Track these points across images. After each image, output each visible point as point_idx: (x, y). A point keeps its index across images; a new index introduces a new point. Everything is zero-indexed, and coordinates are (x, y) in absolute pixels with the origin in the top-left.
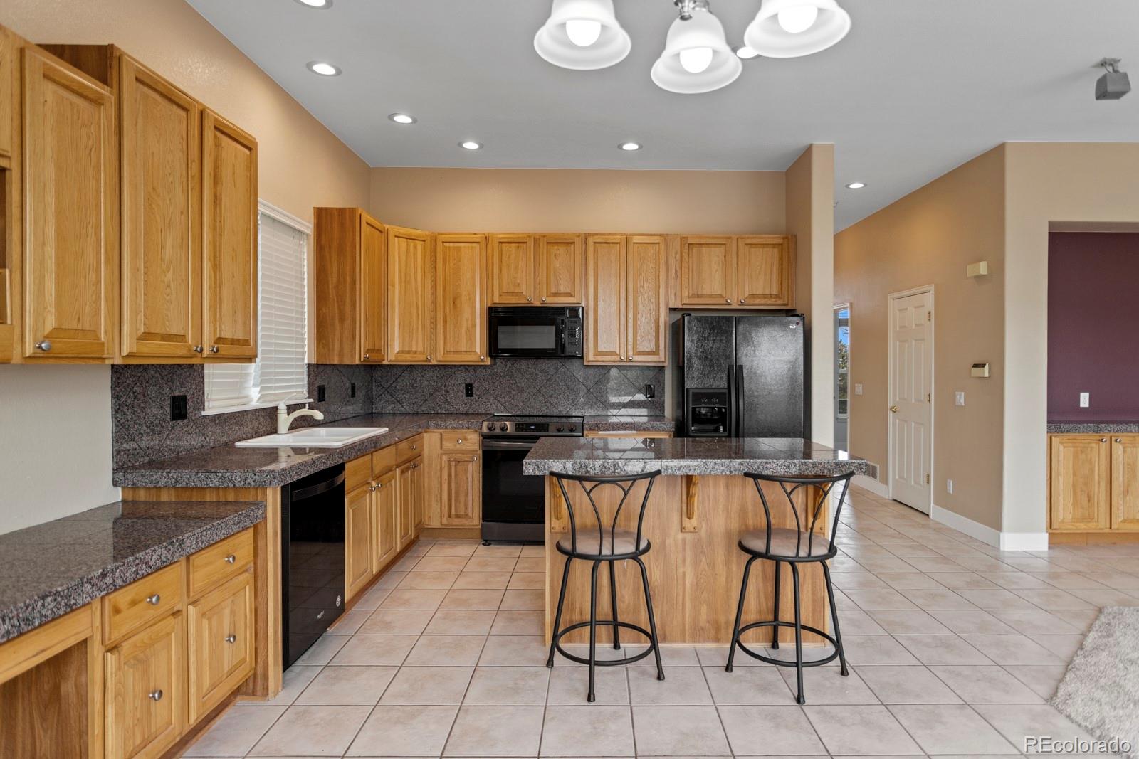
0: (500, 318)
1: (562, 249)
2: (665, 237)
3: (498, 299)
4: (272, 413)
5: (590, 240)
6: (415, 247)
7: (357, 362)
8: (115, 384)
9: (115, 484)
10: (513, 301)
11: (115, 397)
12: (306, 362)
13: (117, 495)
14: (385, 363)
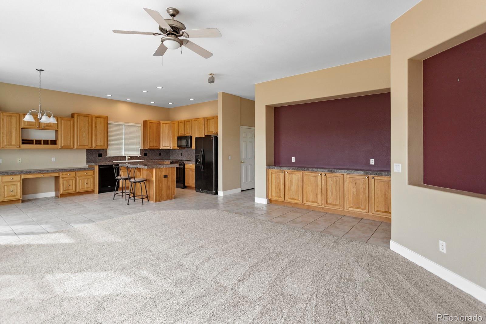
0: (180, 138)
1: (188, 123)
2: (204, 118)
3: (179, 135)
4: (125, 157)
5: (192, 120)
6: (167, 125)
7: (147, 149)
8: (87, 152)
9: (87, 164)
10: (181, 135)
11: (87, 153)
12: (140, 148)
13: (87, 166)
14: (161, 149)
